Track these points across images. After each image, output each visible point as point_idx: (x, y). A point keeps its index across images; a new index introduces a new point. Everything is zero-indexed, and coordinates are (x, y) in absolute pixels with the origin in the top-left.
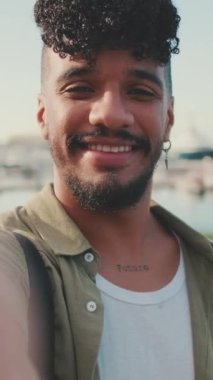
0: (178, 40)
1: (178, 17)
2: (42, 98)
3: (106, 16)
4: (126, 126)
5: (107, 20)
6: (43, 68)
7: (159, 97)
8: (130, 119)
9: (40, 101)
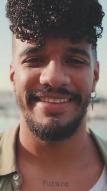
0: (102, 28)
2: (12, 65)
3: (52, 14)
4: (65, 85)
5: (52, 17)
6: (13, 46)
7: (87, 64)
8: (68, 80)
9: (11, 67)
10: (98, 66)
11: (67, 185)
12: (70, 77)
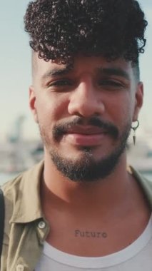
0: (145, 41)
1: (146, 21)
2: (32, 89)
3: (81, 28)
5: (82, 32)
6: (33, 66)
7: (126, 86)
8: (102, 107)
9: (31, 91)
10: (142, 88)
11: (104, 235)
12: (104, 103)
